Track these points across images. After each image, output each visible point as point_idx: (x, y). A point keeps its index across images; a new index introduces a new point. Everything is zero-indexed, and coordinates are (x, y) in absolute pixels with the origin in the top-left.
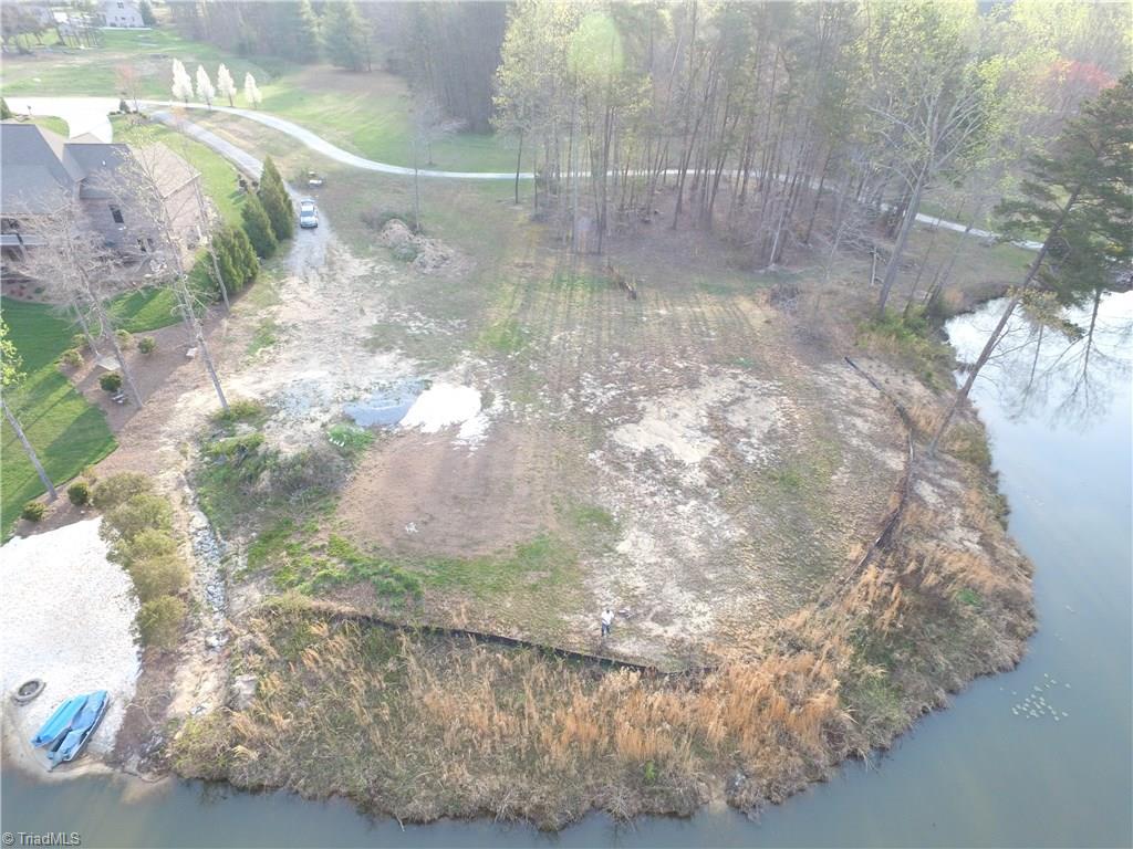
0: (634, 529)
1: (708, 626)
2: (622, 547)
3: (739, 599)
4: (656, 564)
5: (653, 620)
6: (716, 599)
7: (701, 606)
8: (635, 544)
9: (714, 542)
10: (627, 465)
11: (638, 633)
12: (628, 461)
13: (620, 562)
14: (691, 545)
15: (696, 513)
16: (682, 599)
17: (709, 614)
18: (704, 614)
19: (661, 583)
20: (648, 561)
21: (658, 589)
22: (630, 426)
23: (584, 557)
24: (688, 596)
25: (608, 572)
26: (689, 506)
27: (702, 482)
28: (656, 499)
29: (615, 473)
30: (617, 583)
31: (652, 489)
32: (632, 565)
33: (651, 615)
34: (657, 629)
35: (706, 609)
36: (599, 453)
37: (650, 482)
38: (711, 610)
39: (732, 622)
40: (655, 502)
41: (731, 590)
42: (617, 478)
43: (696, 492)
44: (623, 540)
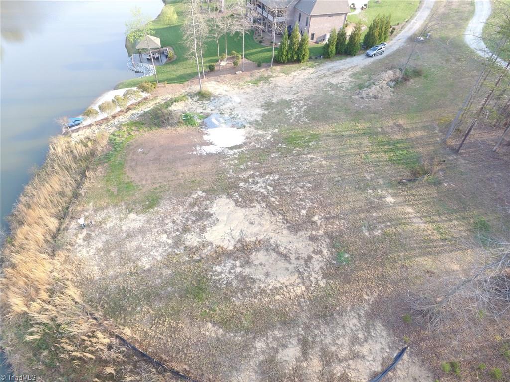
0: (145, 218)
1: (80, 255)
2: (132, 215)
3: (96, 268)
4: (121, 230)
5: (88, 234)
6: (97, 257)
7: (92, 251)
8: (134, 220)
9: (138, 253)
10: (196, 208)
12: (199, 208)
13: (122, 216)
14: (135, 244)
15: (162, 243)
16: (98, 244)
17: (87, 255)
18: (88, 253)
19: (108, 233)
20: (123, 227)
21: (105, 233)
22: (232, 203)
23: (125, 203)
24: (100, 245)
25: (116, 213)
26: (167, 240)
27: (188, 243)
28: (171, 225)
29: (187, 204)
30: (110, 217)
32: (121, 221)
33: (90, 233)
34: (81, 236)
35: (91, 253)
39: (80, 264)
41: (102, 264)
44: (137, 215)
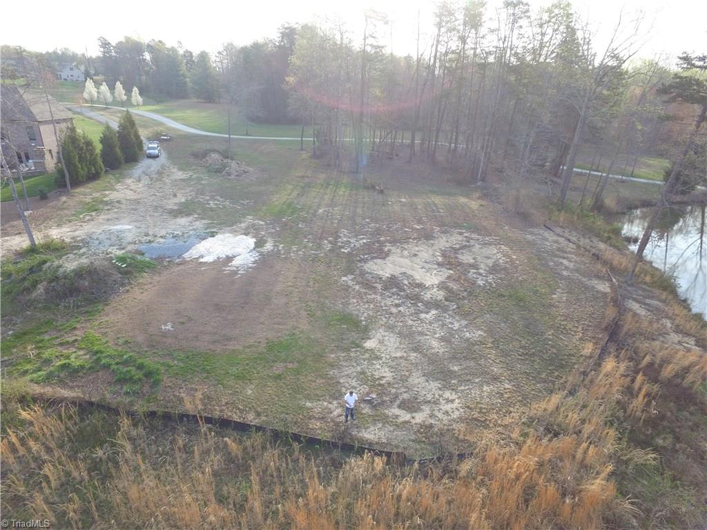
0: (381, 330)
1: (457, 413)
2: (369, 344)
3: (485, 388)
4: (401, 358)
5: (399, 407)
6: (462, 388)
7: (447, 394)
8: (381, 342)
9: (456, 341)
10: (375, 285)
11: (385, 420)
12: (376, 282)
13: (367, 355)
14: (435, 344)
15: (437, 318)
17: (457, 401)
18: (452, 401)
19: (407, 374)
20: (394, 355)
21: (404, 379)
22: (379, 261)
23: (332, 352)
24: (434, 385)
25: (355, 364)
26: (431, 314)
27: (440, 298)
28: (401, 309)
29: (364, 290)
30: (363, 373)
31: (397, 302)
32: (378, 358)
33: (398, 402)
34: (405, 416)
35: (454, 396)
36: (351, 277)
37: (396, 297)
38: (459, 398)
39: (481, 408)
40: (400, 311)
41: (477, 380)
42: (366, 294)
43: (435, 304)
44: (370, 339)
